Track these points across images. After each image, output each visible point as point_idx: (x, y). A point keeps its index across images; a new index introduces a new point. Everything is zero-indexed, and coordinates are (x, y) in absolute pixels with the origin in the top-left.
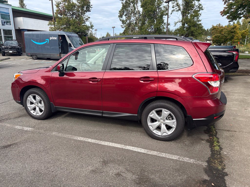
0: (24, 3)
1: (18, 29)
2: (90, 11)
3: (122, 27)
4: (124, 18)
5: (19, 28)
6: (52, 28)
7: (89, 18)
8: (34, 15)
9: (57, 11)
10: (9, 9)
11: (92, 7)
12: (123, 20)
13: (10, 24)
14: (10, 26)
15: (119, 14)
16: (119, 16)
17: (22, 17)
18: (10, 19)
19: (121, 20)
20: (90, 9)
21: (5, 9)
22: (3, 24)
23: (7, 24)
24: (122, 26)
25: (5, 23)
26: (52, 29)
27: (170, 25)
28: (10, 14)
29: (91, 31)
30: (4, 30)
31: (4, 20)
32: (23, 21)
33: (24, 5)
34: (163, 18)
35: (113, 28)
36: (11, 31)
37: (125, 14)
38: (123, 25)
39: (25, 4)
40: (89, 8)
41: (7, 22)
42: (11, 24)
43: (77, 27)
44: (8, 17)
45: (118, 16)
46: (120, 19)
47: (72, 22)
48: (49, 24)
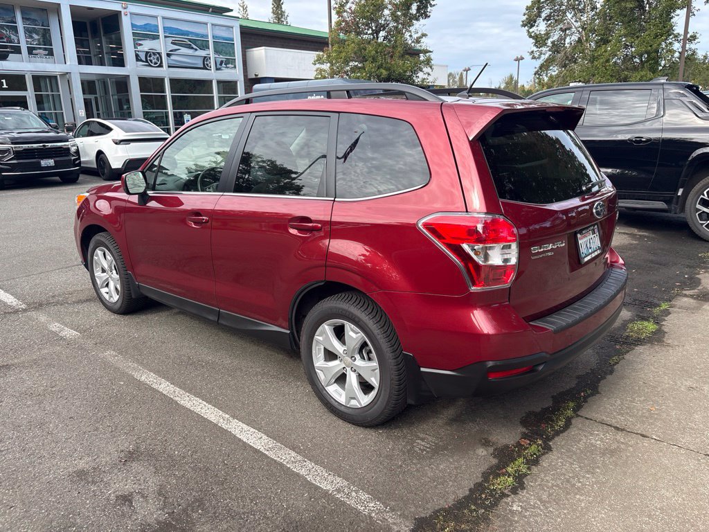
0: (283, 10)
1: (254, 77)
2: (429, 16)
3: (534, 58)
4: (541, 27)
5: (256, 75)
6: (321, 70)
7: (424, 35)
8: (295, 40)
9: (339, 24)
10: (232, 28)
11: (434, 5)
12: (537, 36)
13: (233, 66)
14: (233, 71)
15: (524, 15)
16: (523, 22)
17: (264, 47)
18: (234, 53)
19: (533, 34)
20: (429, 9)
21: (224, 28)
22: (219, 66)
23: (227, 67)
24: (532, 52)
25: (223, 65)
26: (321, 75)
27: (697, 40)
28: (235, 42)
29: (429, 74)
30: (219, 82)
31: (222, 57)
32: (266, 56)
33: (282, 13)
34: (672, 18)
35: (518, 60)
36: (235, 83)
37: (543, 15)
38: (535, 49)
39: (284, 12)
40: (426, 7)
41: (227, 62)
42: (235, 67)
43: (384, 65)
44: (231, 50)
45: (521, 23)
46: (528, 31)
47: (370, 52)
48: (317, 61)
